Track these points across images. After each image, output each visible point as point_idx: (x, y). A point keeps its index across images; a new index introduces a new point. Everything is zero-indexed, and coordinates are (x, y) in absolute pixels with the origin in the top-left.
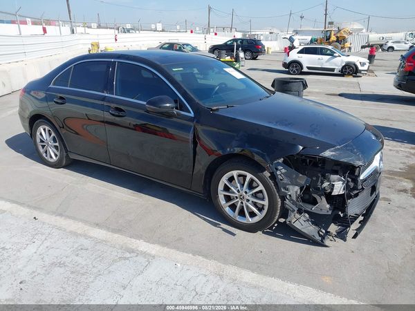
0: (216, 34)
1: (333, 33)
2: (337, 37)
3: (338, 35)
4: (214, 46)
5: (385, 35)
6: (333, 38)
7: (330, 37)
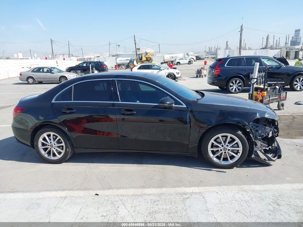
0: (64, 59)
1: (143, 55)
2: (146, 58)
3: (147, 57)
4: (70, 68)
5: (173, 55)
6: (144, 59)
7: (142, 57)
